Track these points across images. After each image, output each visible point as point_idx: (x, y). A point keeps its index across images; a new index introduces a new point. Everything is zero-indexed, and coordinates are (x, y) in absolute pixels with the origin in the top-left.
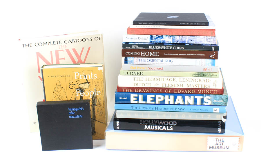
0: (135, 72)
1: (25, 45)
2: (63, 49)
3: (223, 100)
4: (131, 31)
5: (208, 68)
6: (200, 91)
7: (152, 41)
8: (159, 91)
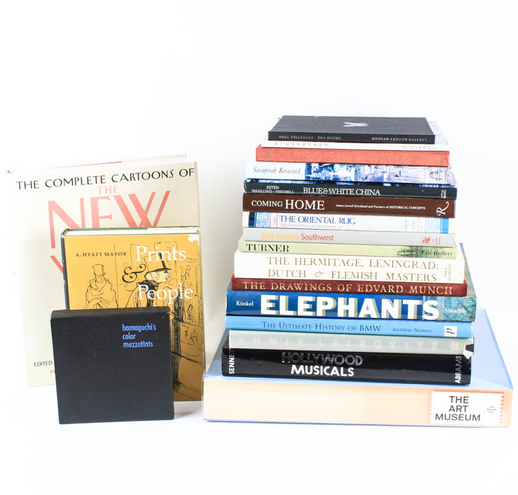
0: (271, 244)
1: (22, 185)
2: (108, 194)
3: (466, 309)
4: (263, 154)
5: (432, 237)
6: (414, 288)
7: (309, 177)
8: (324, 288)
